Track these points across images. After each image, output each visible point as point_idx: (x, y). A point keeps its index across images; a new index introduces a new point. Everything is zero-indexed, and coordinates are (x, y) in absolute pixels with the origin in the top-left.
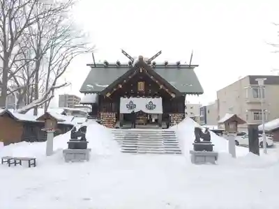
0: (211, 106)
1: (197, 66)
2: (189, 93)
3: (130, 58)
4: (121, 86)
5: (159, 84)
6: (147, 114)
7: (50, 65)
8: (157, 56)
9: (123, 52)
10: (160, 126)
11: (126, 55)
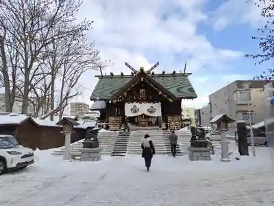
0: (205, 108)
1: (191, 74)
2: (184, 98)
3: (133, 69)
4: (125, 94)
5: (158, 90)
6: (149, 117)
7: (64, 78)
8: (155, 66)
9: (126, 64)
10: (160, 127)
11: (129, 67)
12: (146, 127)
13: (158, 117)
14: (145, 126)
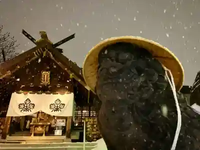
3: (32, 40)
5: (69, 72)
9: (24, 32)
11: (28, 36)
12: (44, 137)
13: (66, 118)
14: (41, 135)
